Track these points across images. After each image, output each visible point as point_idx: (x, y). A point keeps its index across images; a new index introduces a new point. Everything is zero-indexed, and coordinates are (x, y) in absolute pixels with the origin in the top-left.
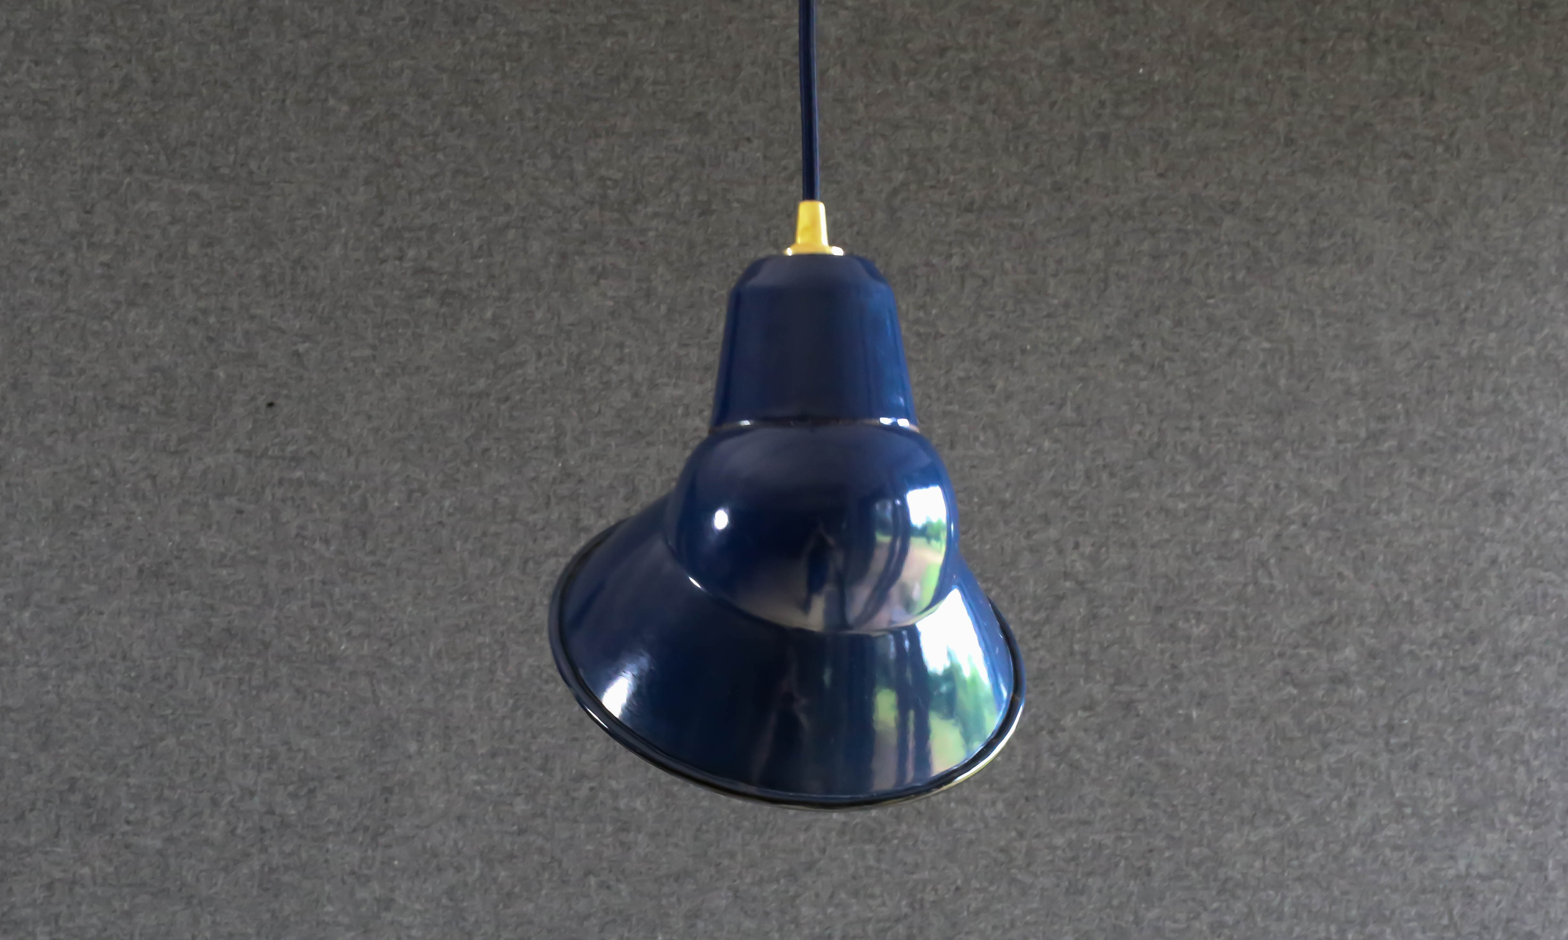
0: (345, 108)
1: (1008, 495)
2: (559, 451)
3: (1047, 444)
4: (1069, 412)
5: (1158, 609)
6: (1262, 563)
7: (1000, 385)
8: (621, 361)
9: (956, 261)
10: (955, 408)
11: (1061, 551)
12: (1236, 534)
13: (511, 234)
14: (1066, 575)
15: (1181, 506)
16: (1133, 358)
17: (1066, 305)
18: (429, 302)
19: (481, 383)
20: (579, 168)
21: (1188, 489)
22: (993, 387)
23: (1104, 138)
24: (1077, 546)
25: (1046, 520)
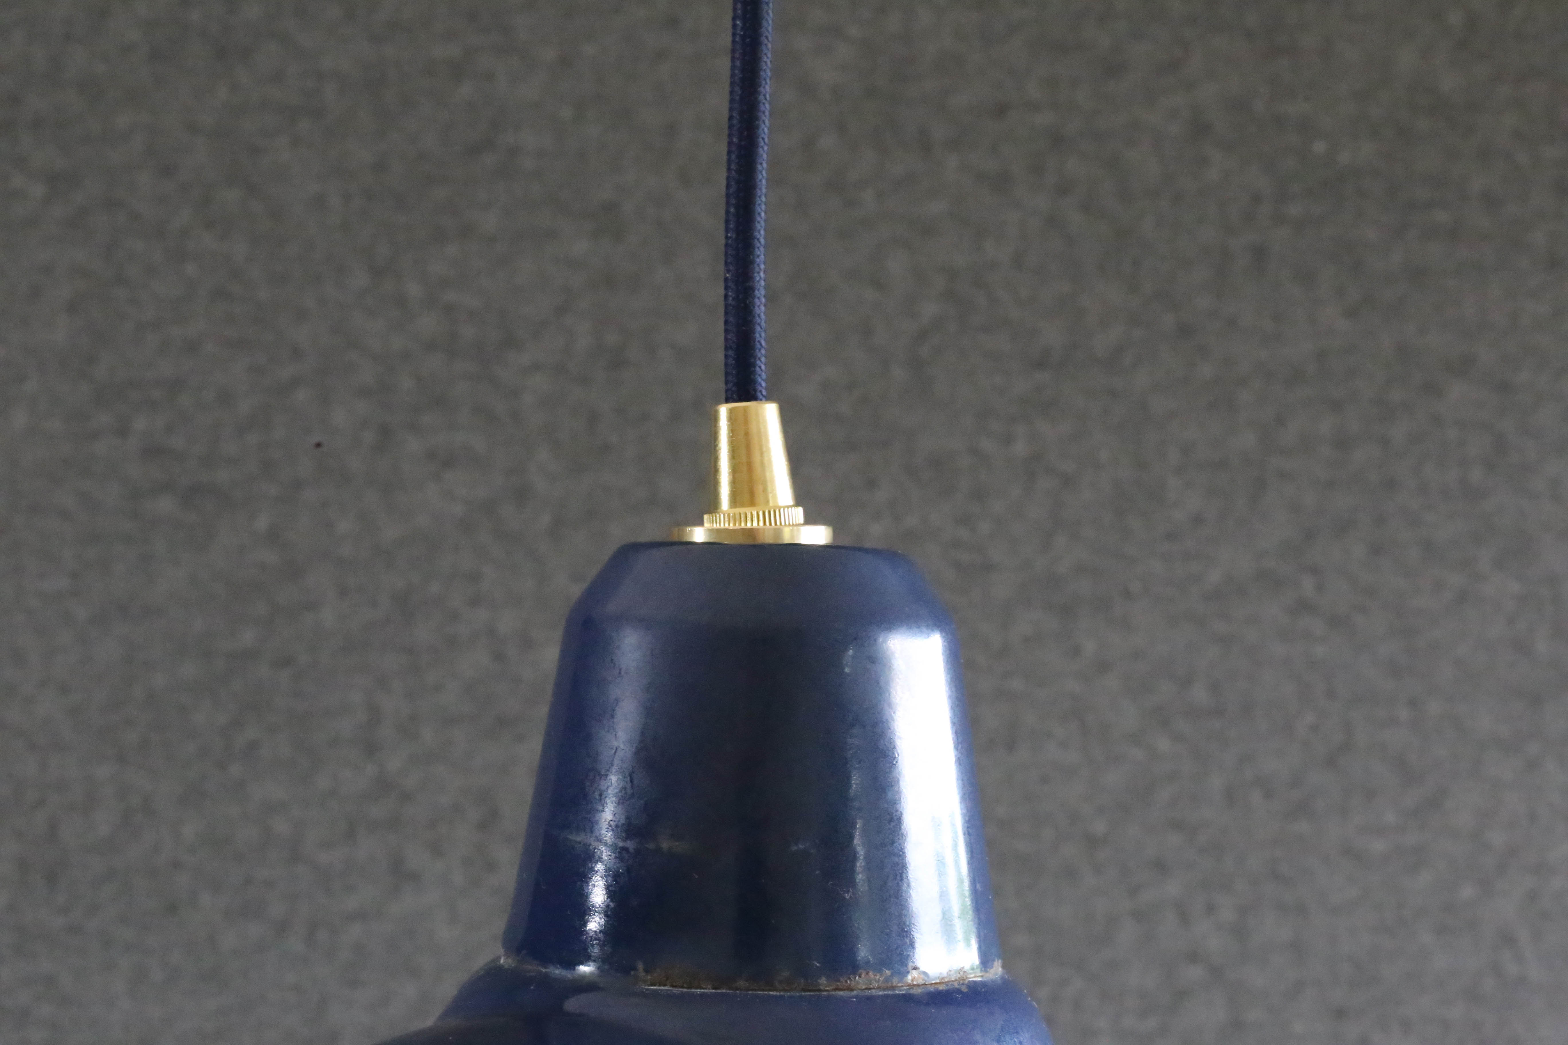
0: (38, 190)
1: (1099, 827)
2: (371, 749)
3: (1163, 744)
4: (1200, 694)
5: (1340, 1014)
6: (1507, 939)
7: (1089, 647)
8: (475, 602)
9: (1020, 448)
10: (1016, 684)
11: (1184, 918)
12: (1467, 892)
13: (301, 395)
14: (1193, 957)
15: (1378, 846)
16: (1303, 607)
17: (1198, 520)
18: (165, 505)
19: (248, 637)
20: (414, 290)
21: (1390, 817)
22: (1076, 651)
23: (1260, 253)
24: (1210, 909)
25: (1161, 867)
